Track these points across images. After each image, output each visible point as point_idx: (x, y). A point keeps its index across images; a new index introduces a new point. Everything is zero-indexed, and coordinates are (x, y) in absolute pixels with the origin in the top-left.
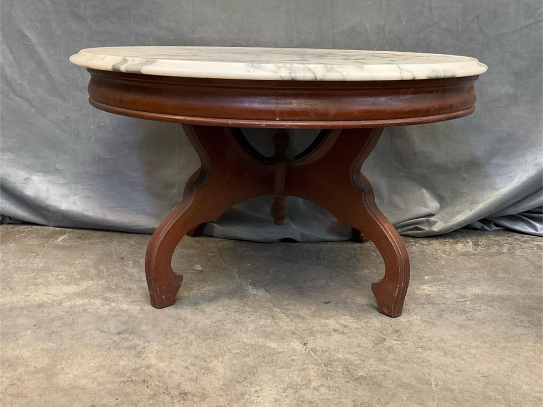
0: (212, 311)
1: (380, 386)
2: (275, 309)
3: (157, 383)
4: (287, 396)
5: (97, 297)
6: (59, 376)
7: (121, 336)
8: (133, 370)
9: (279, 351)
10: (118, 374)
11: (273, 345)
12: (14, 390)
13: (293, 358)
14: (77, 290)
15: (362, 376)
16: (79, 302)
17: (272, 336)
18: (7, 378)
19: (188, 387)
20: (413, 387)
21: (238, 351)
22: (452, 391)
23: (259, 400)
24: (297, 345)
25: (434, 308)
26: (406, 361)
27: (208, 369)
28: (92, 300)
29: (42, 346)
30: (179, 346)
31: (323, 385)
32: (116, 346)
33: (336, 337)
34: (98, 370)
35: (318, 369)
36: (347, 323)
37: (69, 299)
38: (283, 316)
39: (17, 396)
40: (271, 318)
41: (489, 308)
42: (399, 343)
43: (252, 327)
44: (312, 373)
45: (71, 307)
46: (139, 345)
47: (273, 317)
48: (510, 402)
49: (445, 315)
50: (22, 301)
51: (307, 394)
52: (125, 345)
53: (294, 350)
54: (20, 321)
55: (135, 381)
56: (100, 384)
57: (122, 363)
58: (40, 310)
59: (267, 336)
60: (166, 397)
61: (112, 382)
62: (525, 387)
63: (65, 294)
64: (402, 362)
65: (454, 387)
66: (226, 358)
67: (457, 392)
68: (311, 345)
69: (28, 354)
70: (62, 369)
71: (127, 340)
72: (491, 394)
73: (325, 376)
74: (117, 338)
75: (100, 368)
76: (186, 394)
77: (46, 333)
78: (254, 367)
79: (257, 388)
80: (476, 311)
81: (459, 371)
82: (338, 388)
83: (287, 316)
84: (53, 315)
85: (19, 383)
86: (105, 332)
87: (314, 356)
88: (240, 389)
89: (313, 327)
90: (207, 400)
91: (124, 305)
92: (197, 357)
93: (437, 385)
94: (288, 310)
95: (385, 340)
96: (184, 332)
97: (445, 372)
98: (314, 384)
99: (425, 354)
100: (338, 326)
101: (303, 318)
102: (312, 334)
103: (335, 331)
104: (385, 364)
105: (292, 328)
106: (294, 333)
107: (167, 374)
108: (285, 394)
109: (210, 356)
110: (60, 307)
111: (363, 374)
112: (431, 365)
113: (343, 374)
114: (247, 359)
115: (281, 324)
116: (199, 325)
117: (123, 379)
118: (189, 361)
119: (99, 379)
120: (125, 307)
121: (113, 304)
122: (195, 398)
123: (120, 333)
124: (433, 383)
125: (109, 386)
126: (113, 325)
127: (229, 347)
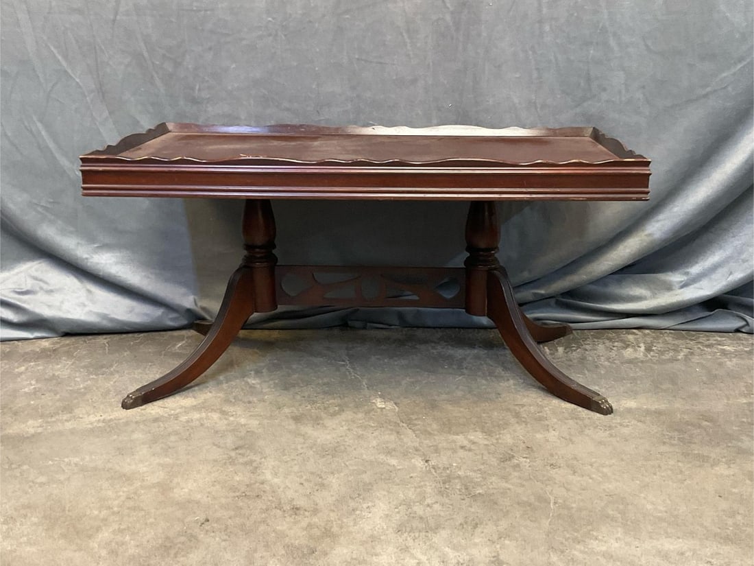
0: (334, 426)
1: (496, 503)
2: (401, 424)
3: (271, 498)
4: (398, 512)
5: (215, 411)
6: (175, 491)
7: (237, 451)
8: (247, 485)
9: (399, 468)
10: (233, 489)
11: (393, 462)
12: (131, 503)
13: (412, 475)
14: (195, 403)
15: (479, 494)
16: (196, 415)
17: (393, 453)
18: (123, 492)
19: (301, 502)
20: (530, 505)
21: (356, 468)
22: (569, 509)
23: (370, 515)
24: (419, 463)
25: (577, 423)
26: (530, 479)
27: (323, 485)
28: (209, 414)
29: (157, 461)
30: (296, 462)
31: (437, 502)
32: (232, 462)
33: (461, 453)
34: (213, 485)
35: (435, 486)
36: (476, 440)
37: (186, 413)
38: (410, 432)
39: (134, 509)
40: (395, 434)
41: (639, 424)
42: (528, 460)
43: (374, 443)
44: (429, 490)
45: (188, 422)
46: (255, 461)
47: (398, 433)
48: (627, 521)
49: (587, 431)
50: (139, 415)
51: (419, 509)
52: (241, 461)
53: (414, 467)
54: (135, 436)
55: (249, 496)
56: (214, 498)
57: (238, 478)
58: (156, 424)
59: (389, 452)
60: (278, 511)
61: (227, 497)
62: (649, 507)
63: (182, 407)
64: (526, 480)
65: (574, 505)
66: (342, 474)
67: (575, 510)
68: (432, 463)
69: (145, 469)
70: (178, 484)
71: (243, 455)
72: (611, 512)
73: (441, 493)
74: (233, 454)
75: (214, 483)
76: (297, 509)
77: (162, 448)
78: (370, 483)
79: (370, 504)
80: (624, 426)
81: (584, 490)
82: (452, 505)
83: (414, 431)
84: (170, 430)
85: (136, 498)
86: (222, 448)
87: (434, 473)
88: (352, 504)
89: (439, 443)
90: (319, 515)
91: (242, 420)
92: (312, 473)
93: (555, 503)
94: (416, 425)
95: (513, 457)
96: (302, 448)
97: (568, 490)
98: (429, 501)
99: (553, 472)
100: (466, 443)
101: (430, 434)
102: (437, 450)
103: (462, 447)
104: (506, 482)
105: (417, 444)
106: (417, 450)
107: (281, 489)
108: (397, 510)
109: (326, 472)
110: (176, 422)
111: (481, 491)
112: (555, 483)
113: (460, 490)
114: (364, 476)
115: (405, 440)
116: (319, 440)
117: (237, 494)
118: (304, 477)
119: (213, 493)
120: (243, 421)
121: (231, 419)
122: (307, 513)
123: (236, 449)
124: (552, 502)
125: (223, 501)
126: (230, 441)
127: (347, 463)
